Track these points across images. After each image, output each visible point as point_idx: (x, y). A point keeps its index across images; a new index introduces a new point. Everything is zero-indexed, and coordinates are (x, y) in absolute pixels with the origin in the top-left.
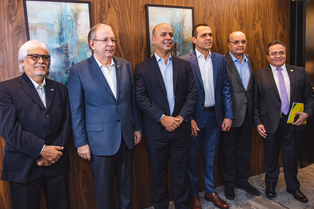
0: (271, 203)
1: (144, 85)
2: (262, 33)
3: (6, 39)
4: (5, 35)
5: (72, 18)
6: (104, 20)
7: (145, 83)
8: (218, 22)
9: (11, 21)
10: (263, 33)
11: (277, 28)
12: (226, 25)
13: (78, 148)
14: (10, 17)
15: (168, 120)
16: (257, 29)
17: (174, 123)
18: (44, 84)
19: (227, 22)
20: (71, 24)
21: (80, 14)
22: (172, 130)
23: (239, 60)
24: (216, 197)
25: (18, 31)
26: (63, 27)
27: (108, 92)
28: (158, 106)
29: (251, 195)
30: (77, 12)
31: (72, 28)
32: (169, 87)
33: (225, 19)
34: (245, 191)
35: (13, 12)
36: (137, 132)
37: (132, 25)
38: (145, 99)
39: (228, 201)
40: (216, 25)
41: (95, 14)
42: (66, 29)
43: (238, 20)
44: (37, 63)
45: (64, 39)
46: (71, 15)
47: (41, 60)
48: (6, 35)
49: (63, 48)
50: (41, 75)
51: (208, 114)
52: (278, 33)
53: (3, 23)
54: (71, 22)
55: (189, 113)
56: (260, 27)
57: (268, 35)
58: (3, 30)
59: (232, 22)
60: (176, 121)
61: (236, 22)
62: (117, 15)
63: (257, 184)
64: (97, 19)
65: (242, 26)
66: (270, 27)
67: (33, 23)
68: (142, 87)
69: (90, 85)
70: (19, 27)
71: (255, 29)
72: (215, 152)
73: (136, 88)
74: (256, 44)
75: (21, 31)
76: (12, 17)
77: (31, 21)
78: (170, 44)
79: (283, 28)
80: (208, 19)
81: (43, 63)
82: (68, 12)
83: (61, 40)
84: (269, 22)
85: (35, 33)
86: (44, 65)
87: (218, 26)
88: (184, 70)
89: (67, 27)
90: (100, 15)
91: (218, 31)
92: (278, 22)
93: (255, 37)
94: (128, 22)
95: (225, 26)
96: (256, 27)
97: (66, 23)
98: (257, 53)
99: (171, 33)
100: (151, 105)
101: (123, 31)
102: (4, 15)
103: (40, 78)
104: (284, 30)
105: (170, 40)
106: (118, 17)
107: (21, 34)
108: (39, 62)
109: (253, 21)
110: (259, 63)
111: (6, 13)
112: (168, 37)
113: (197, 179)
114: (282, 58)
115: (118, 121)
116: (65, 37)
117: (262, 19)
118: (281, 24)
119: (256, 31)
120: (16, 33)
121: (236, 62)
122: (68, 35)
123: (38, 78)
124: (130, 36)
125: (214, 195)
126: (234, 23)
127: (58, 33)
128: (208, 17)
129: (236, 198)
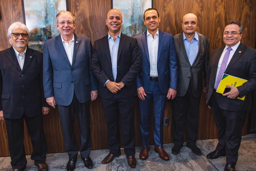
0: (206, 163)
1: (97, 57)
2: (224, 14)
3: (12, 21)
4: (10, 19)
5: (54, 6)
6: (78, 6)
7: (98, 55)
8: (178, 5)
9: (14, 10)
10: (226, 14)
11: (242, 9)
12: (186, 7)
13: (47, 99)
14: (14, 6)
15: (111, 85)
16: (219, 11)
17: (115, 87)
18: (25, 53)
19: (186, 5)
20: (53, 11)
21: (59, 3)
22: (114, 92)
23: (190, 39)
24: (161, 150)
25: (19, 16)
26: (48, 13)
27: (66, 61)
28: (105, 73)
29: (194, 154)
30: (57, 2)
31: (54, 13)
32: (115, 59)
33: (185, 2)
34: (191, 150)
35: (15, 3)
36: (93, 91)
37: (100, 10)
38: (96, 68)
39: (172, 155)
40: (175, 8)
41: (72, 3)
42: (49, 14)
43: (199, 3)
44: (18, 39)
45: (48, 21)
46: (53, 4)
47: (20, 37)
48: (12, 19)
49: (48, 28)
50: (21, 47)
51: (154, 83)
52: (243, 14)
53: (9, 11)
54: (53, 9)
55: (129, 80)
56: (223, 9)
57: (231, 16)
58: (10, 16)
59: (192, 5)
60: (117, 86)
61: (197, 5)
62: (88, 3)
63: (205, 147)
64: (72, 6)
65: (202, 9)
66: (234, 9)
67: (27, 11)
68: (95, 58)
69: (54, 55)
70: (19, 13)
71: (216, 11)
72: (161, 114)
73: (92, 59)
74: (217, 24)
75: (21, 16)
76: (15, 6)
77: (26, 9)
78: (117, 25)
79: (249, 9)
80: (168, 3)
81: (22, 39)
82: (51, 2)
83: (46, 22)
84: (233, 4)
85: (29, 17)
86: (23, 40)
87: (177, 9)
88: (128, 46)
89: (50, 13)
90: (75, 3)
91: (177, 13)
92: (244, 4)
93: (217, 18)
94: (96, 8)
95: (184, 9)
96: (217, 9)
97: (49, 10)
98: (217, 33)
99: (118, 17)
100: (100, 72)
101: (92, 15)
102: (10, 5)
103: (21, 49)
104: (250, 11)
105: (116, 22)
106: (89, 4)
107: (21, 18)
108: (19, 38)
109: (215, 3)
110: (219, 42)
111: (11, 4)
112: (115, 20)
113: (147, 133)
114: (234, 37)
115: (72, 82)
116: (49, 20)
117: (225, 2)
118: (248, 5)
119: (218, 12)
120: (17, 17)
121: (186, 40)
122: (51, 19)
123: (20, 49)
124: (98, 19)
125: (160, 148)
126: (195, 6)
127: (44, 17)
128: (168, 2)
129: (179, 154)
